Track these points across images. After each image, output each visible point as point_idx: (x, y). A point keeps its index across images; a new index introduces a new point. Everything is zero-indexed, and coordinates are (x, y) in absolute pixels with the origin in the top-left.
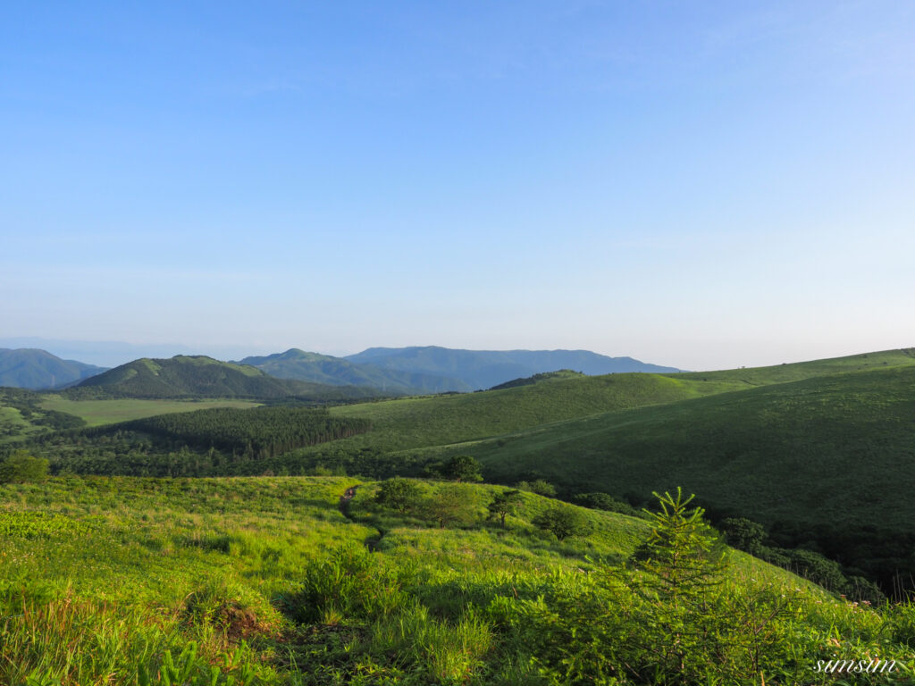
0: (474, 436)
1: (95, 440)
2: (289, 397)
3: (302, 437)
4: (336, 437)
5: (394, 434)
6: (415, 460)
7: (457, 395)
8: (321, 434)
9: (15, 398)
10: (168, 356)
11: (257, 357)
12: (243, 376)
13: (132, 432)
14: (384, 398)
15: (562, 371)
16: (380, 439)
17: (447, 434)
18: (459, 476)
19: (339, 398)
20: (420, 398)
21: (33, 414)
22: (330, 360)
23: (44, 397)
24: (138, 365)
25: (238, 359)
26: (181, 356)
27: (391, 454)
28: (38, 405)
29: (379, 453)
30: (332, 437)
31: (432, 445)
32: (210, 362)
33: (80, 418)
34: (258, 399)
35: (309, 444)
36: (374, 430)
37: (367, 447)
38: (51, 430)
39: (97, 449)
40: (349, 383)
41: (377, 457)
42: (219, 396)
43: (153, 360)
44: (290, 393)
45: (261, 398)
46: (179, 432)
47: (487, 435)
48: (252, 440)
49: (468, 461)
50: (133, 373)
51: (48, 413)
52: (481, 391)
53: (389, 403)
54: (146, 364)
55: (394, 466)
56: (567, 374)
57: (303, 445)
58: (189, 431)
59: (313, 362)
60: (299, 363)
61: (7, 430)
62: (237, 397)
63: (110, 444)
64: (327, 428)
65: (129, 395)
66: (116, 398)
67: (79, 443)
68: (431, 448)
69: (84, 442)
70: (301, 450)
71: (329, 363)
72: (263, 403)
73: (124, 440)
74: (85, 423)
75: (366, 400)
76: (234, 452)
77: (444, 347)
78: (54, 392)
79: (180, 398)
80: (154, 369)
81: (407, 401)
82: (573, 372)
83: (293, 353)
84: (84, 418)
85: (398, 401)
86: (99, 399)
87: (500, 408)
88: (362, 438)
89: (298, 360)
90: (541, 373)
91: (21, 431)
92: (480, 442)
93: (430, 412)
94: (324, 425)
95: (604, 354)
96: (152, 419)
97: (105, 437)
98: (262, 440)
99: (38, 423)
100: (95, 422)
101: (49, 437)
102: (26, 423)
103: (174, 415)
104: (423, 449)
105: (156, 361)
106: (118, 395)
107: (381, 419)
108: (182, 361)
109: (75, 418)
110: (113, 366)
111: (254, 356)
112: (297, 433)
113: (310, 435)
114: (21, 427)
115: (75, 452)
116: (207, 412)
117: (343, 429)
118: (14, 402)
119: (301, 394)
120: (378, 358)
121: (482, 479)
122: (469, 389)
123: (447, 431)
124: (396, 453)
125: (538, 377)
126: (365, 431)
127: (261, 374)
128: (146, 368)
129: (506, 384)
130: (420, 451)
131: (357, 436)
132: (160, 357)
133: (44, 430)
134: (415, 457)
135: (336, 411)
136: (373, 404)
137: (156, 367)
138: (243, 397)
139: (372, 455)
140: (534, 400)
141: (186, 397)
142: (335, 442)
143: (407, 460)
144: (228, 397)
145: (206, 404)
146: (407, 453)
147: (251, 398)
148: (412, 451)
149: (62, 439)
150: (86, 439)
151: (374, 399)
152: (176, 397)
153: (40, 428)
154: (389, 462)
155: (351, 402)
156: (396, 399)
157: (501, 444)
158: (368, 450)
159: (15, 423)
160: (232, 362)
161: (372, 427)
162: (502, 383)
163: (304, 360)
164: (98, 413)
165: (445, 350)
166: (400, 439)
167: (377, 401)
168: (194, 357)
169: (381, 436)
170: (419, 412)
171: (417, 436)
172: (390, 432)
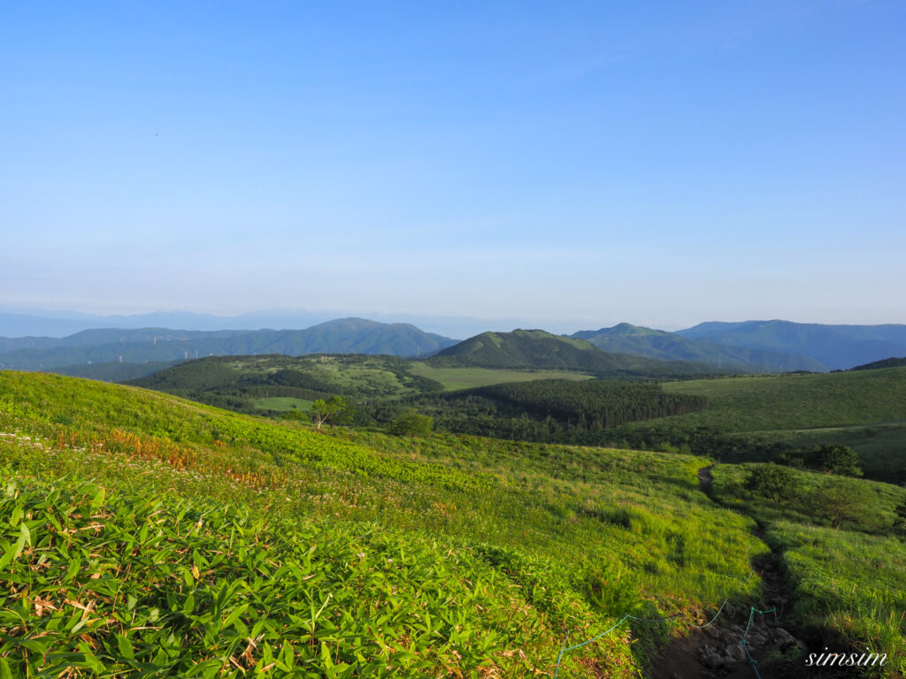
0: (833, 423)
1: (452, 403)
2: (620, 371)
3: (634, 411)
4: (669, 414)
5: (734, 414)
6: (759, 444)
7: (809, 375)
8: (653, 409)
9: (392, 364)
10: (508, 330)
11: (588, 332)
12: (575, 349)
13: (480, 398)
14: (721, 376)
16: (718, 418)
17: (797, 418)
18: (831, 468)
19: (670, 373)
20: (763, 376)
21: (405, 378)
22: (660, 334)
23: (412, 364)
24: (483, 337)
25: (570, 333)
26: (519, 330)
27: (731, 435)
28: (408, 371)
29: (718, 433)
30: (665, 413)
31: (779, 429)
32: (546, 336)
33: (439, 383)
34: (589, 371)
35: (641, 419)
36: (710, 409)
37: (703, 426)
38: (418, 392)
39: (453, 410)
40: (680, 359)
41: (716, 437)
42: (553, 368)
43: (496, 333)
44: (620, 367)
45: (592, 371)
46: (519, 399)
47: (849, 422)
48: (586, 411)
50: (480, 344)
51: (416, 378)
52: (839, 371)
53: (727, 380)
54: (491, 337)
55: (735, 448)
57: (635, 419)
58: (529, 399)
59: (643, 337)
60: (628, 337)
61: (387, 390)
62: (569, 369)
63: (464, 406)
64: (660, 403)
65: (478, 365)
66: (467, 366)
67: (439, 405)
68: (778, 432)
69: (443, 404)
70: (633, 424)
71: (659, 338)
72: (595, 375)
73: (474, 404)
74: (443, 387)
75: (701, 376)
76: (569, 421)
77: (790, 320)
78: (419, 360)
79: (519, 368)
80: (497, 341)
81: (748, 379)
83: (622, 327)
84: (443, 384)
85: (737, 379)
86: (453, 367)
87: (868, 391)
88: (698, 416)
89: (627, 335)
91: (397, 392)
92: (841, 429)
93: (777, 393)
94: (657, 400)
96: (498, 387)
97: (458, 400)
98: (595, 412)
99: (409, 386)
100: (451, 387)
101: (417, 398)
102: (400, 385)
103: (515, 384)
104: (770, 432)
105: (499, 335)
106: (469, 364)
107: (718, 398)
108: (521, 335)
109: (435, 382)
110: (464, 338)
111: (585, 330)
112: (629, 407)
113: (642, 409)
114: (396, 388)
115: (436, 411)
116: (543, 382)
117: (677, 405)
118: (391, 367)
119: (631, 368)
120: (712, 334)
121: (862, 474)
123: (798, 414)
124: (737, 434)
126: (701, 409)
127: (592, 348)
128: (490, 341)
129: (880, 362)
130: (766, 434)
131: (692, 414)
132: (502, 331)
133: (413, 392)
134: (760, 440)
135: (669, 387)
136: (710, 381)
137: (498, 340)
138: (575, 370)
139: (710, 434)
141: (524, 368)
142: (668, 417)
143: (750, 442)
144: (561, 369)
145: (542, 375)
146: (750, 436)
147: (583, 370)
148: (756, 433)
149: (426, 400)
150: (444, 401)
151: (709, 376)
152: (516, 368)
153: (410, 390)
154: (730, 444)
155: (683, 378)
156: (734, 377)
157: (869, 433)
158: (705, 429)
159: (393, 384)
160: (564, 336)
161: (708, 405)
162: (869, 362)
163: (634, 335)
164: (454, 379)
165: (792, 323)
166: (741, 420)
167: (713, 378)
168: (530, 331)
169: (719, 415)
170: (763, 392)
171: (761, 417)
172: (730, 412)
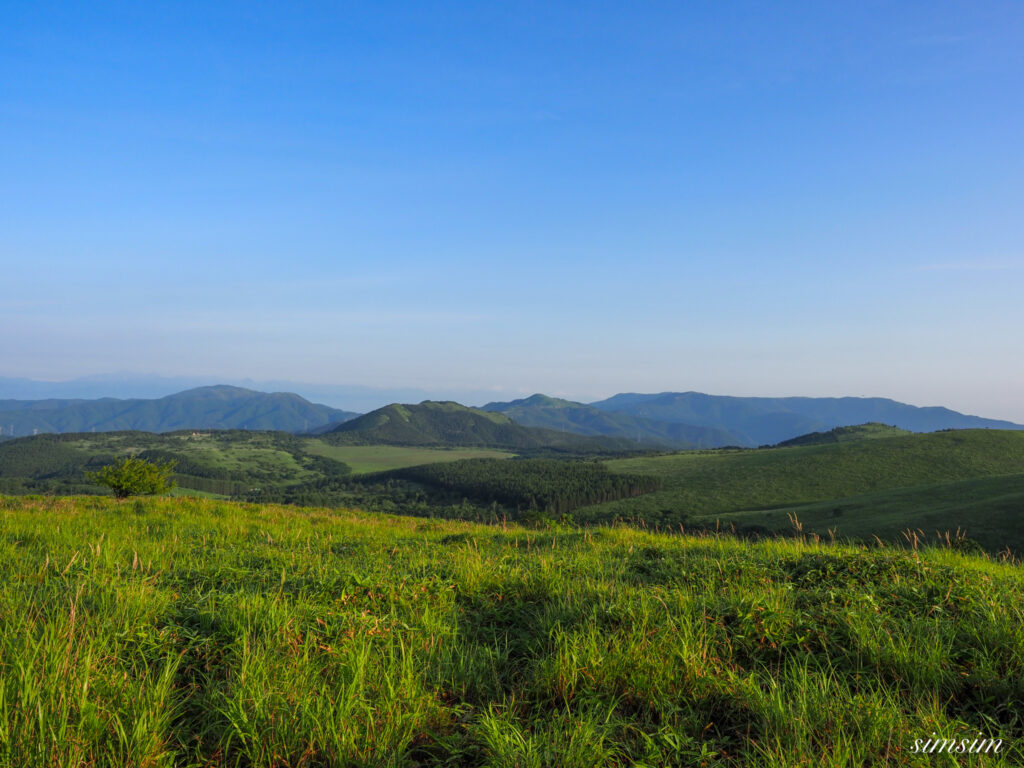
1: (371, 487)
2: (544, 448)
3: (587, 494)
4: (623, 496)
5: (691, 495)
8: (608, 492)
9: (283, 442)
10: (416, 402)
11: (500, 403)
12: (491, 423)
13: (405, 481)
14: (658, 453)
16: (675, 500)
19: (598, 450)
20: (701, 452)
21: (305, 459)
22: (576, 406)
23: (308, 441)
24: (389, 410)
25: (480, 404)
26: (428, 401)
28: (303, 449)
30: (619, 495)
32: (458, 408)
33: (345, 465)
34: (509, 448)
35: (595, 502)
36: (665, 490)
37: (667, 509)
38: (322, 476)
39: (374, 497)
40: (600, 434)
41: (688, 522)
42: (471, 445)
43: (403, 405)
44: (543, 444)
45: (514, 448)
46: (452, 483)
48: (536, 496)
50: (385, 419)
51: (317, 458)
53: (669, 458)
54: (398, 409)
56: (877, 429)
57: (588, 503)
58: (462, 482)
59: (559, 410)
60: (543, 410)
61: (284, 474)
62: (489, 446)
63: (386, 492)
64: (614, 485)
65: (384, 442)
66: (372, 444)
67: (356, 491)
69: (360, 490)
70: (587, 508)
71: (576, 410)
72: (517, 453)
73: (399, 489)
74: (350, 469)
75: (641, 453)
76: (519, 507)
77: (704, 392)
78: (316, 437)
79: (432, 445)
80: (405, 414)
81: (689, 456)
83: (537, 399)
84: (349, 464)
85: (678, 457)
86: (357, 444)
88: (653, 497)
89: (542, 407)
91: (296, 475)
94: (609, 482)
96: (422, 468)
97: (378, 485)
98: (545, 496)
99: (309, 468)
100: (362, 469)
101: (325, 483)
102: (299, 468)
103: (441, 465)
104: (736, 514)
105: (407, 407)
106: (374, 442)
107: (669, 477)
108: (431, 407)
109: (341, 463)
110: (365, 411)
112: (581, 489)
113: (596, 492)
114: (296, 472)
115: (355, 498)
116: (473, 462)
117: (631, 486)
118: (283, 446)
119: (554, 444)
120: (627, 405)
125: (840, 431)
126: (655, 490)
127: (509, 422)
128: (398, 414)
129: (804, 437)
131: (647, 495)
132: (410, 403)
133: (316, 475)
135: (614, 465)
136: (651, 459)
137: (406, 413)
138: (496, 447)
141: (438, 445)
142: (623, 500)
144: (480, 446)
145: (474, 453)
147: (501, 447)
148: (723, 516)
149: (337, 485)
150: (362, 487)
152: (429, 445)
153: (312, 473)
155: (624, 455)
158: (670, 512)
159: (290, 467)
160: (474, 407)
161: (661, 486)
163: (551, 407)
164: (363, 460)
166: (700, 501)
168: (441, 403)
169: (675, 496)
170: (713, 470)
172: (685, 493)
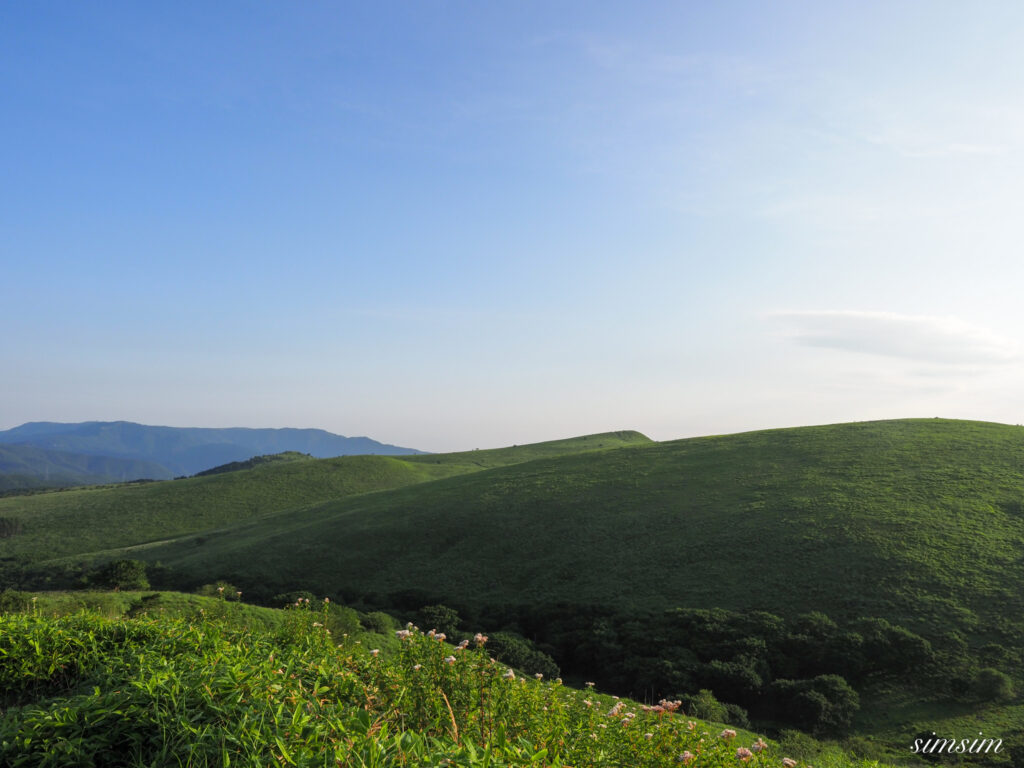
0: (168, 534)
5: (54, 536)
6: (80, 569)
7: (150, 484)
14: (44, 490)
15: (286, 453)
16: (32, 544)
17: (131, 533)
20: (97, 488)
27: (45, 563)
29: (27, 563)
31: (108, 548)
36: (23, 533)
37: (11, 556)
41: (24, 568)
47: (185, 532)
49: (130, 565)
52: (183, 478)
53: (51, 495)
55: (48, 579)
56: (292, 457)
68: (105, 552)
75: (16, 492)
77: (138, 422)
81: (78, 492)
82: (299, 454)
85: (64, 494)
87: (204, 499)
90: (261, 455)
92: (174, 541)
93: (109, 507)
95: (339, 434)
104: (95, 554)
107: (36, 518)
121: (149, 586)
122: (169, 475)
123: (131, 529)
124: (54, 561)
125: (258, 460)
126: (9, 535)
129: (216, 469)
130: (89, 558)
134: (81, 565)
136: (25, 498)
139: (17, 566)
140: (246, 488)
143: (68, 569)
146: (69, 562)
148: (79, 557)
151: (28, 490)
154: (43, 574)
156: (61, 490)
157: (200, 541)
158: (11, 559)
161: (20, 529)
162: (212, 467)
165: (140, 426)
166: (63, 542)
167: (33, 493)
169: (33, 540)
170: (93, 507)
171: (87, 537)
172: (48, 534)
